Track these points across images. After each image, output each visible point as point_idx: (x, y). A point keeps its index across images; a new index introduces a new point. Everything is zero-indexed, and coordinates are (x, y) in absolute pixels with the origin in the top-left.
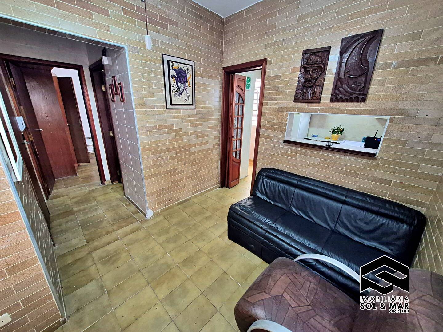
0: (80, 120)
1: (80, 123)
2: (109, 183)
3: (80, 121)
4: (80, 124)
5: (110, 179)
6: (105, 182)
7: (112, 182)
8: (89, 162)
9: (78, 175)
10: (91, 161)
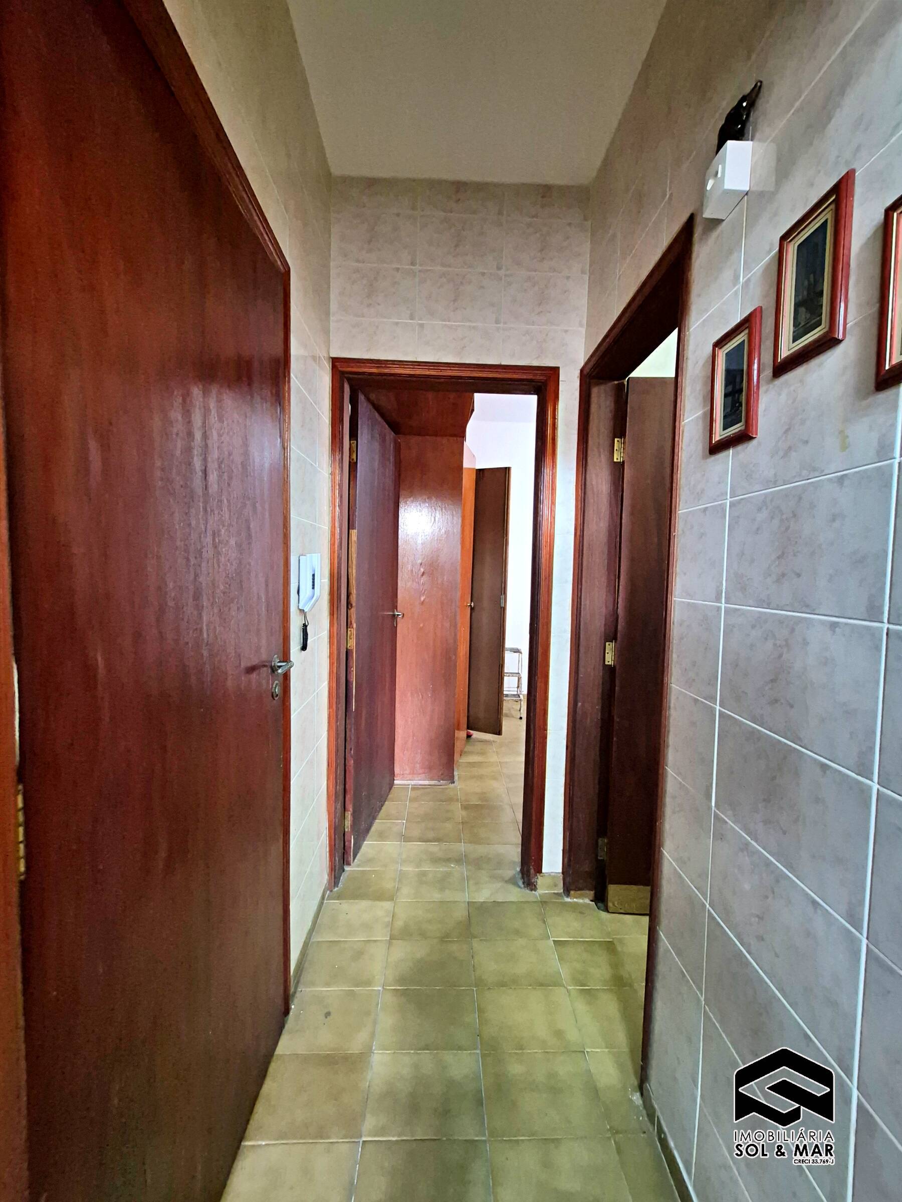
0: (505, 593)
1: (503, 601)
2: (556, 885)
3: (503, 597)
4: (503, 605)
5: (560, 870)
6: (540, 881)
7: (567, 891)
8: (499, 733)
9: (456, 783)
10: (504, 729)
